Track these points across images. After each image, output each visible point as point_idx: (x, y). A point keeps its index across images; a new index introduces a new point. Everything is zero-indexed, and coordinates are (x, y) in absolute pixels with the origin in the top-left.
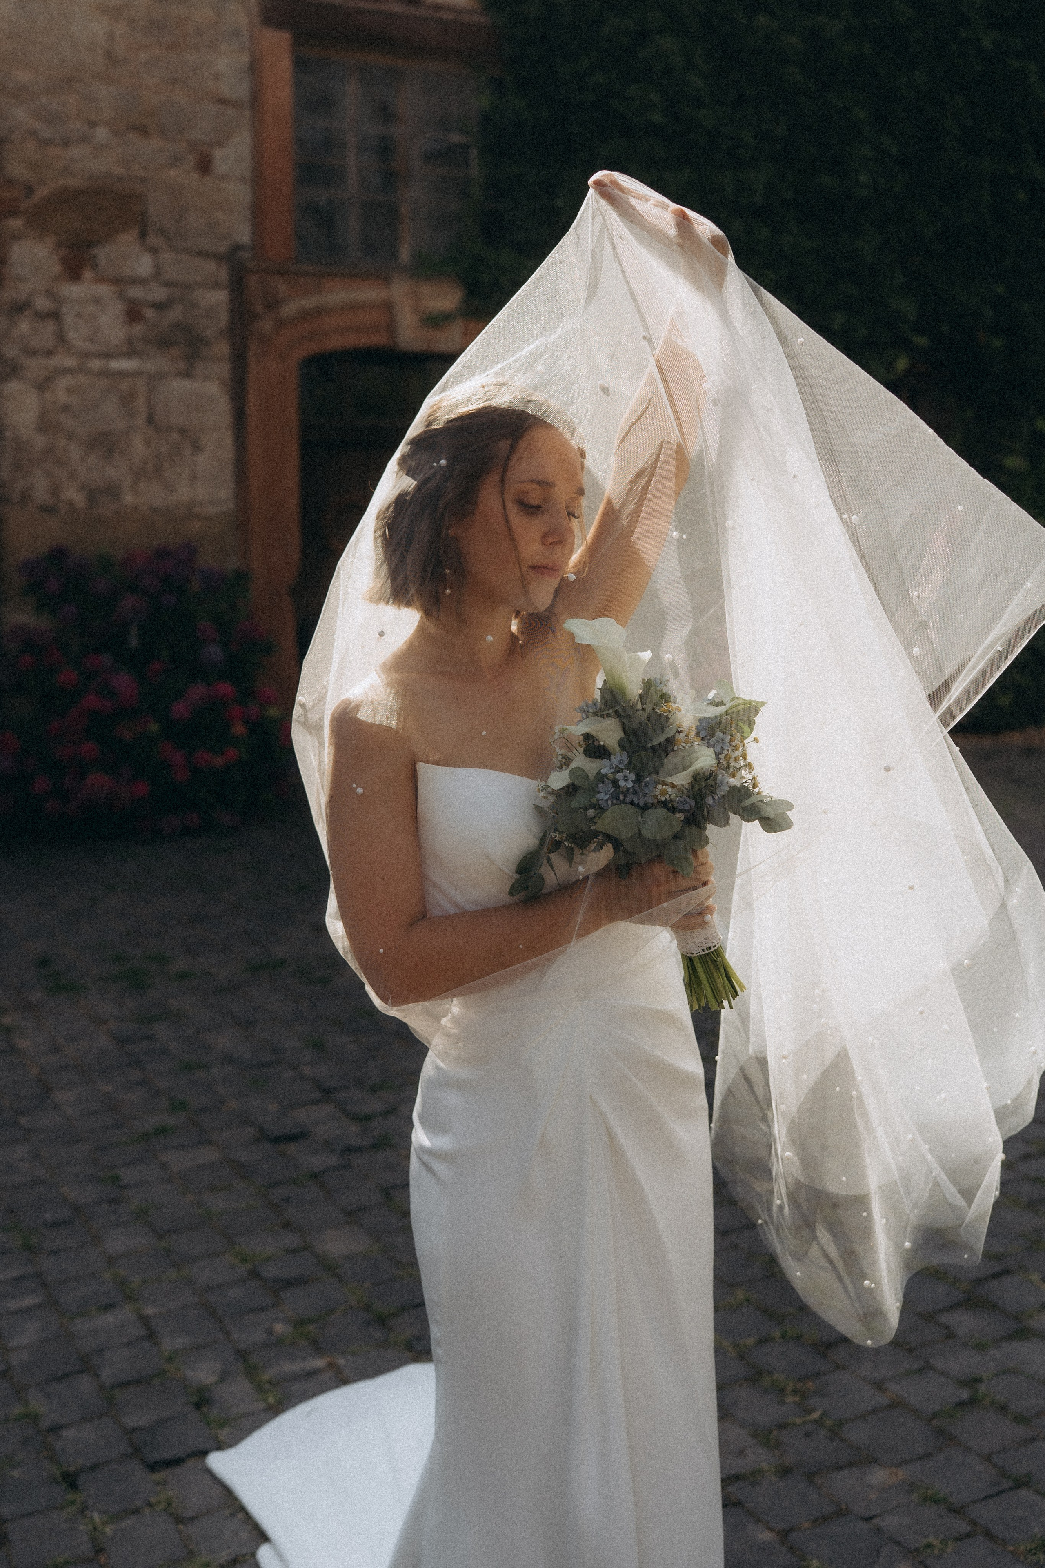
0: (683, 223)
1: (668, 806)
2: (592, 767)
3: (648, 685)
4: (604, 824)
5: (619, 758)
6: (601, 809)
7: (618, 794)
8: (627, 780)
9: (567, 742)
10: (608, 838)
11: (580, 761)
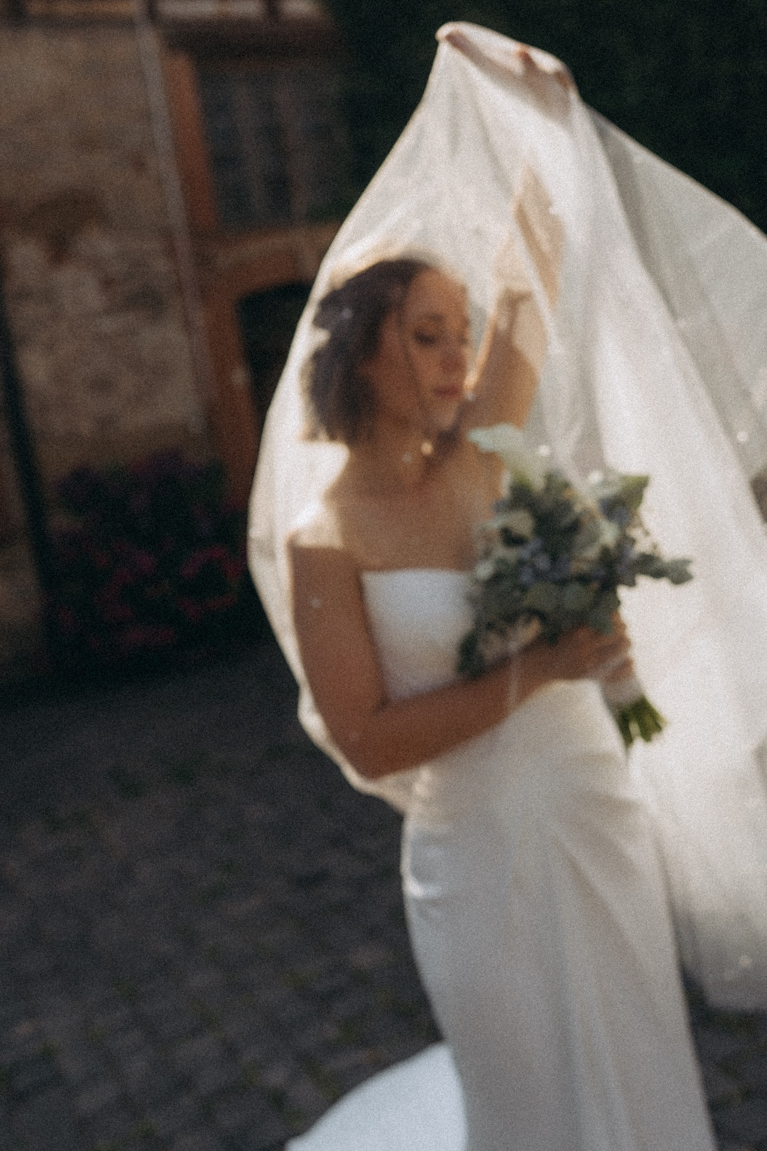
0: (527, 60)
1: (583, 579)
2: (511, 554)
3: (550, 478)
4: (529, 601)
5: (534, 544)
6: (524, 589)
7: (538, 575)
8: (543, 563)
9: (488, 538)
10: (535, 613)
11: (501, 551)
